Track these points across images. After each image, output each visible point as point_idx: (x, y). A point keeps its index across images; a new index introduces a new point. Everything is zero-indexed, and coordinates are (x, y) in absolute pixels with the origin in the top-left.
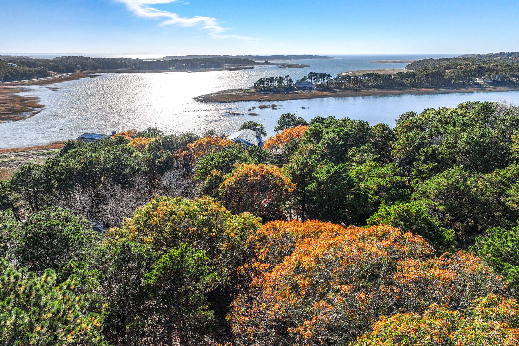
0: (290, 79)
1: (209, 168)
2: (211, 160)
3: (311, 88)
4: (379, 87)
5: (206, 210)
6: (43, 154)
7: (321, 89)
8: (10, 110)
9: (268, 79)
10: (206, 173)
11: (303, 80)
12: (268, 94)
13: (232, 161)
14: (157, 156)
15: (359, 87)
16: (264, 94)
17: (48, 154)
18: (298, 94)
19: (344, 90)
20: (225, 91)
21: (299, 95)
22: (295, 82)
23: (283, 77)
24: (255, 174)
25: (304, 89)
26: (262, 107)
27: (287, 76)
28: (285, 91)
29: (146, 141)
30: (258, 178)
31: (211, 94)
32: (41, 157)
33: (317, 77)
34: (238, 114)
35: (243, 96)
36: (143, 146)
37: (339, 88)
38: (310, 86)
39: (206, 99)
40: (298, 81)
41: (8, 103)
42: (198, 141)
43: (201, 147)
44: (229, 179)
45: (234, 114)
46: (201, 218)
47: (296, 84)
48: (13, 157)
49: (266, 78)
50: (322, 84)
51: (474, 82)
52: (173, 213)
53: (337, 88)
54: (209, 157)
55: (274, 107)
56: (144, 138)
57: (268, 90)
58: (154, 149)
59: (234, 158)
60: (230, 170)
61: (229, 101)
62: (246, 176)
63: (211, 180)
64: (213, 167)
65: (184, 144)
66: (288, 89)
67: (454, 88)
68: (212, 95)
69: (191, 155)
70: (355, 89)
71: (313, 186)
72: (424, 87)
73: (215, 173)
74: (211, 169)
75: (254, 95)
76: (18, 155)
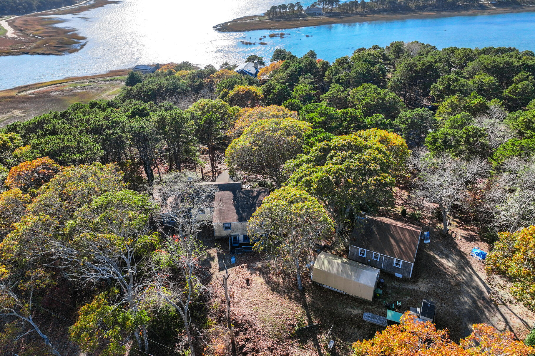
0: (301, 6)
1: (222, 88)
2: (223, 84)
3: (320, 14)
4: (384, 11)
5: (220, 103)
6: (108, 81)
7: (329, 15)
8: (61, 43)
9: (280, 6)
10: (220, 91)
11: (313, 6)
12: (280, 21)
13: (233, 84)
14: (194, 82)
15: (366, 12)
16: (276, 21)
17: (111, 80)
18: (307, 20)
19: (350, 15)
20: (240, 19)
21: (307, 22)
22: (305, 8)
23: (294, 4)
24: (243, 90)
25: (313, 15)
26: (272, 36)
27: (298, 3)
28: (296, 18)
29: (185, 72)
30: (244, 92)
31: (229, 22)
32: (107, 83)
33: (326, 3)
34: (250, 44)
35: (256, 24)
36: (184, 76)
37: (346, 13)
38: (319, 12)
39: (223, 28)
40: (308, 7)
41: (55, 36)
42: (217, 73)
43: (218, 77)
44: (232, 93)
45: (247, 44)
46: (218, 106)
47: (306, 11)
48: (87, 83)
49: (278, 5)
50: (331, 9)
51: (479, 4)
52: (207, 104)
53: (344, 13)
54: (222, 82)
55: (282, 35)
56: (184, 71)
57: (280, 17)
58: (192, 78)
59: (235, 83)
60: (232, 88)
61: (243, 30)
62: (238, 91)
63: (223, 94)
64: (224, 88)
65: (209, 74)
66: (299, 15)
67: (456, 11)
68: (229, 24)
69: (213, 81)
70: (361, 14)
71: (271, 96)
72: (427, 11)
73: (225, 90)
74: (223, 88)
75: (267, 23)
76: (91, 82)
